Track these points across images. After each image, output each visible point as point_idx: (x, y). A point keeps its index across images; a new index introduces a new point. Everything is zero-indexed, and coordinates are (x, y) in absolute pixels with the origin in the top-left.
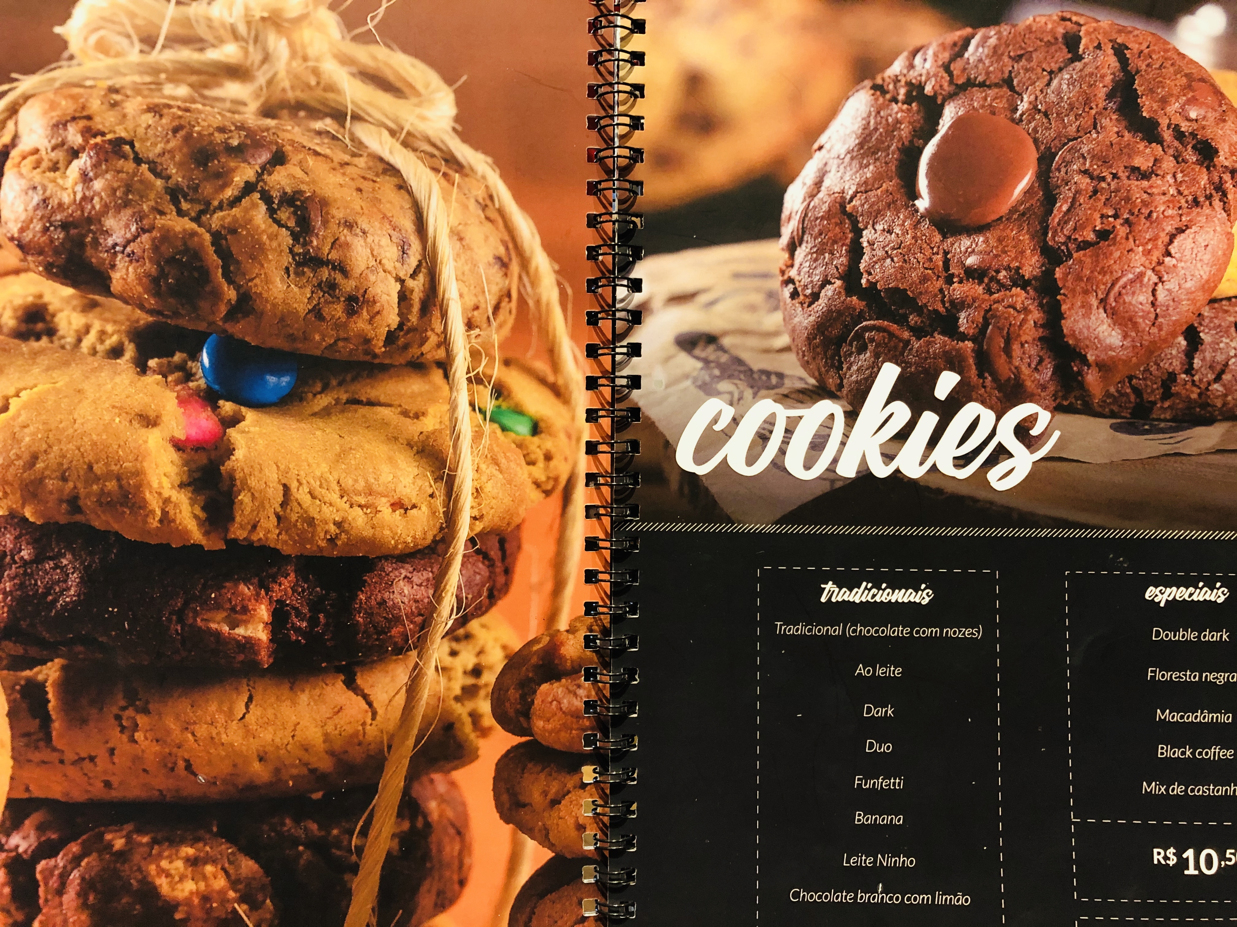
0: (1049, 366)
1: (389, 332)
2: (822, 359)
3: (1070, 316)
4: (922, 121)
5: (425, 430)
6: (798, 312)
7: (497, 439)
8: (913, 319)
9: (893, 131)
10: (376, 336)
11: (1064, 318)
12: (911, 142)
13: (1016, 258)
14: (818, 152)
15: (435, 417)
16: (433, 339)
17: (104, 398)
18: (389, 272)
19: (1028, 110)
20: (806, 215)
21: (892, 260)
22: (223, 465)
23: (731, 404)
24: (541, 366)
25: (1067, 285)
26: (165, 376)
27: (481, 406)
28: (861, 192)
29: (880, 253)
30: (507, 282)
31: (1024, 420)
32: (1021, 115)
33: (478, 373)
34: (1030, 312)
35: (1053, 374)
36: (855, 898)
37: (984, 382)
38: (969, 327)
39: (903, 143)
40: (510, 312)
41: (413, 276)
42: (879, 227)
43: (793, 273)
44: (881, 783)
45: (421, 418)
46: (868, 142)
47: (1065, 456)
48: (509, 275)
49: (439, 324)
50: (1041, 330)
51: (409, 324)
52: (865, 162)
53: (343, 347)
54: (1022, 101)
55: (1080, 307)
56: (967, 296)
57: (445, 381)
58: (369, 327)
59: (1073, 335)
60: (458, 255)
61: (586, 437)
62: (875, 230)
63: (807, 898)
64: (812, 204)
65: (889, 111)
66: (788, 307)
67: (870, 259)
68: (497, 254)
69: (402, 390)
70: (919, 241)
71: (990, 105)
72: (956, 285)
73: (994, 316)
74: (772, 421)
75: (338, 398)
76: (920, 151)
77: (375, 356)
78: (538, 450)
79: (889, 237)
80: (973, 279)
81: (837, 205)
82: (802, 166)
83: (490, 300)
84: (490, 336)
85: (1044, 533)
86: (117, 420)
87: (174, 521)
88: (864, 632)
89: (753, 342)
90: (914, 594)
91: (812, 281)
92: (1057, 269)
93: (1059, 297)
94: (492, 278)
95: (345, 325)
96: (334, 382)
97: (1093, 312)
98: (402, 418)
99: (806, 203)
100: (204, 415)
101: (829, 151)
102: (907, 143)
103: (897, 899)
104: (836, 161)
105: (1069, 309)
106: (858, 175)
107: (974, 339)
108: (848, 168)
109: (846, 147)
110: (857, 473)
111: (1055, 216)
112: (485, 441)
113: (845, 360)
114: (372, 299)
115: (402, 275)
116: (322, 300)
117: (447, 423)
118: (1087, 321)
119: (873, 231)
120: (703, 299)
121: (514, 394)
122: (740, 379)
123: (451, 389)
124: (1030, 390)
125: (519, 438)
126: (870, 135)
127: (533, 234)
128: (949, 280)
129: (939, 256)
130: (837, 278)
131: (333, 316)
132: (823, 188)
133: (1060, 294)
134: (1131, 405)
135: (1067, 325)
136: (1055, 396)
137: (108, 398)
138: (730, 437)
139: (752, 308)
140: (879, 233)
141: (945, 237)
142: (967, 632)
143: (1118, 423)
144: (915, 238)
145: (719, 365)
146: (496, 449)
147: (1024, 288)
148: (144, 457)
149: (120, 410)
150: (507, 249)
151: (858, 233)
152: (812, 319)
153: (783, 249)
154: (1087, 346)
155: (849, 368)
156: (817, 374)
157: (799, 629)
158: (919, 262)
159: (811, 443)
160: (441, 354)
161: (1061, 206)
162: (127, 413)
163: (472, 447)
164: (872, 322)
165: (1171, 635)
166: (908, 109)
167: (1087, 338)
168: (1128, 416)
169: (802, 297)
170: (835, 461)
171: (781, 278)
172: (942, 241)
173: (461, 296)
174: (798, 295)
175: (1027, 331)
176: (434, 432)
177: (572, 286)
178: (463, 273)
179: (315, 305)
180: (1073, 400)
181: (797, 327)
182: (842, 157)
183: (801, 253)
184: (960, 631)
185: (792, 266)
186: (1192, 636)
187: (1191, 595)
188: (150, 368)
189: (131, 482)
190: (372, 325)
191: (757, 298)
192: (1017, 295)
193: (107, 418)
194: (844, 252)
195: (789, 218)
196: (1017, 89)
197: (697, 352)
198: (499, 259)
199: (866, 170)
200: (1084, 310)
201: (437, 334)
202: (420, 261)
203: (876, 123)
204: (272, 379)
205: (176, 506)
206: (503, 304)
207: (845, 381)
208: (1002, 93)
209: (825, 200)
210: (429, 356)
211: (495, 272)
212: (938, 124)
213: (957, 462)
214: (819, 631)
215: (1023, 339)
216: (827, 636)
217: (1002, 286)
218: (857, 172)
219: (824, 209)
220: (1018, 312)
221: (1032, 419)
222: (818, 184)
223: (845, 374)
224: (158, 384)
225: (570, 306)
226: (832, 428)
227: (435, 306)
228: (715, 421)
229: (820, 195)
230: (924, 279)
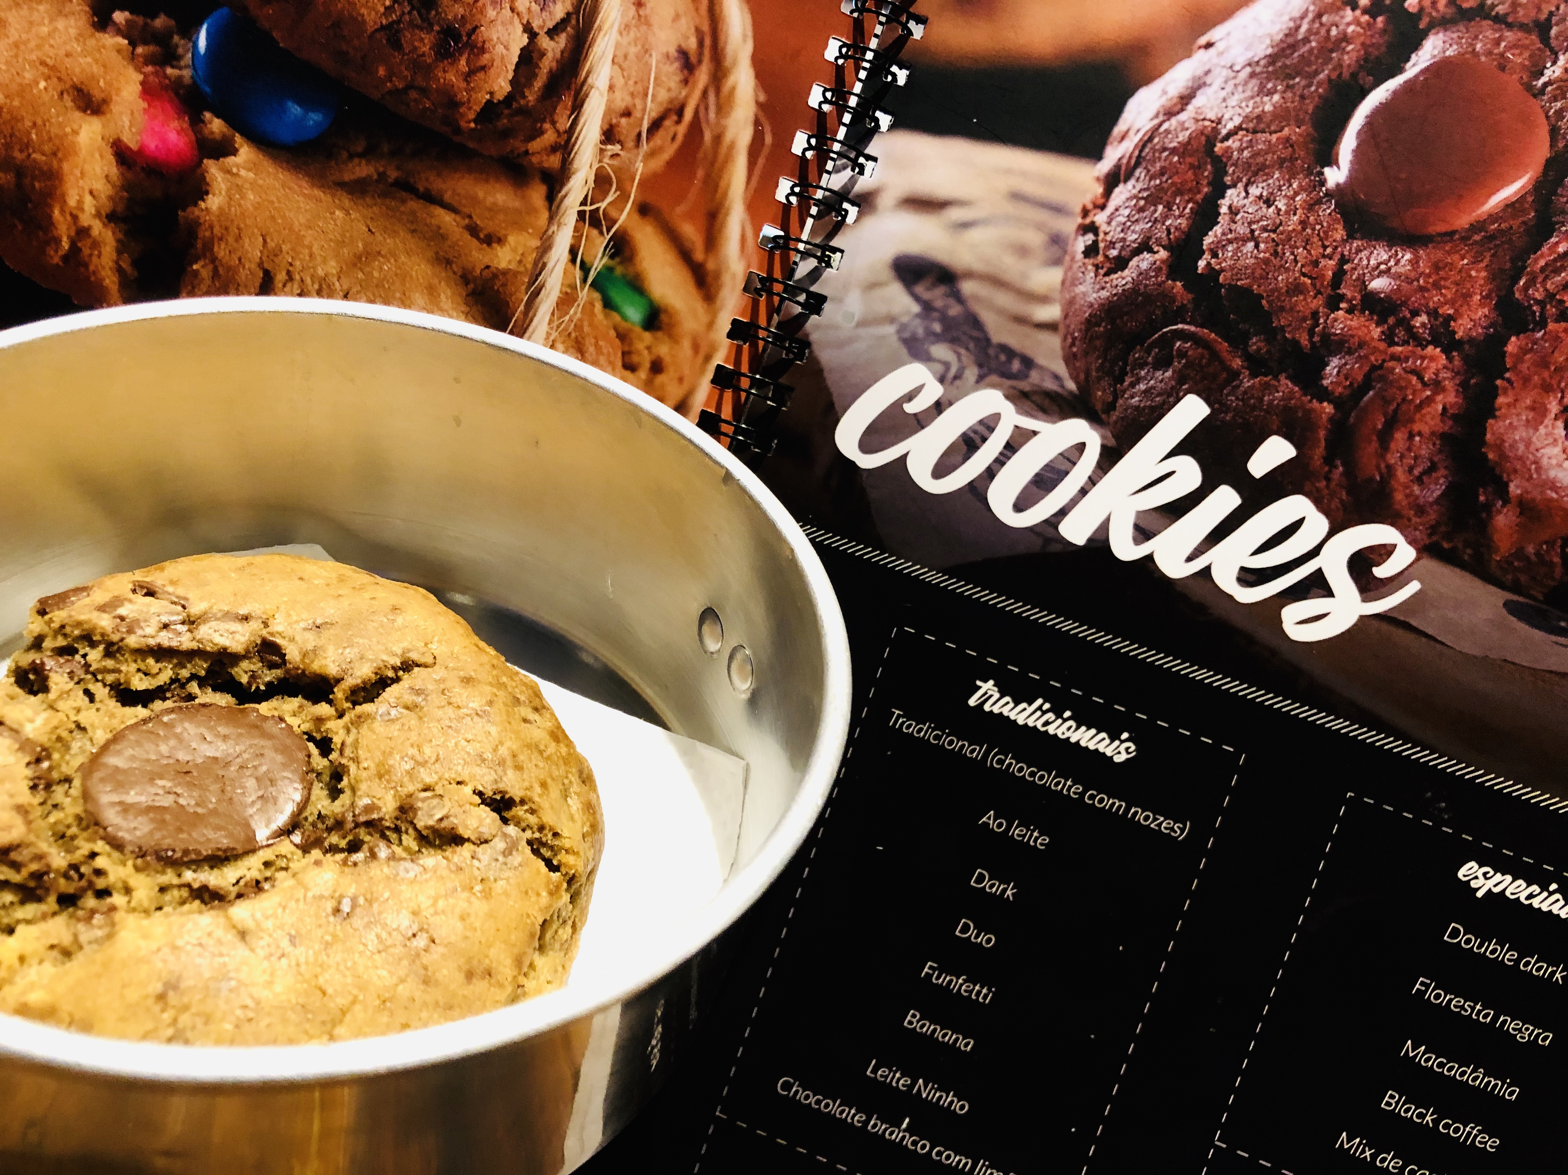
0: (1441, 481)
1: (489, 102)
2: (1098, 358)
3: (1505, 417)
4: (1383, 49)
5: (495, 264)
6: (1088, 277)
7: (592, 314)
8: (1255, 343)
9: (1332, 51)
10: (469, 101)
11: (1494, 417)
12: (1354, 75)
13: (1452, 303)
14: (1202, 51)
15: (514, 250)
16: (549, 137)
17: (32, 44)
18: (518, 14)
19: (1559, 80)
20: (1150, 139)
21: (1257, 246)
22: (184, 210)
23: (942, 380)
24: (691, 232)
25: (1519, 367)
26: (133, 44)
27: (586, 259)
28: (1247, 130)
29: (1242, 229)
30: (684, 93)
31: (1371, 549)
32: (1546, 85)
33: (598, 209)
34: (1444, 390)
35: (1443, 495)
36: (867, 1122)
37: (1330, 471)
38: (1338, 384)
39: (1340, 74)
40: (674, 138)
41: (552, 32)
42: (1254, 191)
43: (1100, 218)
44: (960, 984)
45: (495, 245)
46: (1287, 57)
47: (1414, 623)
48: (690, 84)
49: (565, 117)
50: (1450, 423)
51: (522, 102)
52: (1270, 85)
53: (415, 100)
54: (1554, 63)
55: (1527, 408)
56: (1353, 336)
57: (546, 204)
58: (463, 85)
59: (1499, 446)
60: (627, 27)
61: (719, 359)
62: (1247, 193)
63: (801, 1096)
64: (1165, 126)
65: (1337, 18)
66: (1076, 266)
67: (1223, 234)
68: (683, 45)
69: (481, 194)
70: (1309, 231)
71: (1502, 55)
72: (1341, 312)
73: (1383, 379)
74: (992, 425)
75: (384, 173)
76: (1363, 94)
77: (458, 130)
78: (646, 352)
79: (1264, 210)
80: (1371, 313)
81: (1203, 138)
82: (1172, 63)
83: (651, 109)
84: (632, 163)
85: (1337, 724)
86: (42, 84)
87: (86, 265)
88: (1015, 767)
89: (1004, 300)
90: (1107, 741)
91: (1123, 240)
92: (1513, 339)
93: (1499, 382)
94: (664, 79)
95: (427, 70)
96: (386, 148)
97: (1546, 421)
98: (467, 236)
99: (1156, 122)
100: (175, 124)
101: (1221, 54)
102: (1346, 74)
103: (923, 1147)
104: (1226, 73)
105: (1509, 405)
106: (1251, 103)
107: (1337, 403)
108: (1240, 89)
109: (1249, 55)
110: (1090, 540)
111: (1542, 256)
112: (576, 312)
113: (1132, 370)
114: (480, 45)
115: (535, 25)
116: (407, 18)
117: (529, 266)
118: (1531, 431)
119: (1243, 194)
120: (955, 214)
121: (638, 259)
122: (967, 349)
123: (551, 219)
124: (1397, 507)
125: (624, 325)
126: (1293, 47)
127: (745, 36)
128: (1333, 304)
129: (1332, 262)
130: (1164, 248)
131: (416, 48)
132: (1190, 107)
133: (1503, 379)
134: (1552, 583)
135: (1495, 428)
136: (1433, 530)
137: (39, 47)
138: (923, 428)
139: (1022, 251)
140: (1251, 199)
141: (1351, 236)
142: (1166, 824)
143: (1517, 602)
144: (1304, 223)
145: (944, 319)
146: (586, 329)
147: (1446, 351)
148: (66, 157)
149: (52, 71)
150: (701, 44)
151: (1220, 190)
152: (1104, 294)
153: (1098, 179)
154: (1515, 471)
155: (1133, 385)
156: (1082, 376)
157: (922, 731)
158: (1296, 261)
159: (1037, 475)
160: (554, 161)
161: (1557, 243)
162: (59, 79)
163: (553, 314)
164: (1193, 328)
165: (1475, 943)
166: (1368, 24)
167: (1520, 459)
168: (1541, 597)
169: (1100, 258)
170: (1063, 513)
171: (1079, 220)
172: (1345, 242)
173: (611, 88)
174: (1097, 253)
175: (1428, 418)
176: (505, 273)
177: (774, 134)
178: (626, 57)
179: (393, 22)
180: (1460, 546)
181: (1078, 299)
182: (1237, 68)
183: (1122, 193)
184: (1155, 819)
185: (1103, 207)
186: (1509, 956)
187: (1531, 896)
188: (114, 23)
189: (37, 185)
190: (468, 83)
191: (1035, 239)
192: (1432, 359)
193: (28, 76)
194: (1187, 211)
195: (1123, 138)
196: (1554, 43)
197: (919, 289)
198: (683, 54)
199: (1266, 99)
200: (1531, 415)
201: (558, 131)
202: (568, 14)
203: (1309, 31)
204: (295, 109)
205: (96, 244)
206: (667, 123)
207: (1121, 402)
208: (1527, 42)
209: (1187, 125)
210: (535, 160)
211: (672, 73)
212: (1408, 59)
213: (1244, 575)
214: (951, 743)
215: (1416, 427)
216: (958, 755)
217: (1413, 337)
218: (1252, 97)
219: (1180, 139)
220: (1425, 385)
221: (1384, 552)
222: (1185, 99)
223: (1124, 392)
224: (119, 51)
225: (761, 161)
226: (1074, 464)
227: (569, 88)
228: (910, 397)
229: (1183, 117)
230: (1296, 289)
